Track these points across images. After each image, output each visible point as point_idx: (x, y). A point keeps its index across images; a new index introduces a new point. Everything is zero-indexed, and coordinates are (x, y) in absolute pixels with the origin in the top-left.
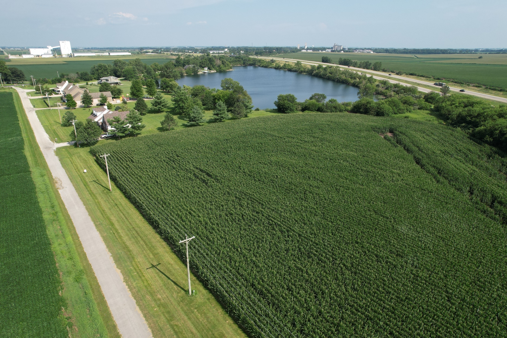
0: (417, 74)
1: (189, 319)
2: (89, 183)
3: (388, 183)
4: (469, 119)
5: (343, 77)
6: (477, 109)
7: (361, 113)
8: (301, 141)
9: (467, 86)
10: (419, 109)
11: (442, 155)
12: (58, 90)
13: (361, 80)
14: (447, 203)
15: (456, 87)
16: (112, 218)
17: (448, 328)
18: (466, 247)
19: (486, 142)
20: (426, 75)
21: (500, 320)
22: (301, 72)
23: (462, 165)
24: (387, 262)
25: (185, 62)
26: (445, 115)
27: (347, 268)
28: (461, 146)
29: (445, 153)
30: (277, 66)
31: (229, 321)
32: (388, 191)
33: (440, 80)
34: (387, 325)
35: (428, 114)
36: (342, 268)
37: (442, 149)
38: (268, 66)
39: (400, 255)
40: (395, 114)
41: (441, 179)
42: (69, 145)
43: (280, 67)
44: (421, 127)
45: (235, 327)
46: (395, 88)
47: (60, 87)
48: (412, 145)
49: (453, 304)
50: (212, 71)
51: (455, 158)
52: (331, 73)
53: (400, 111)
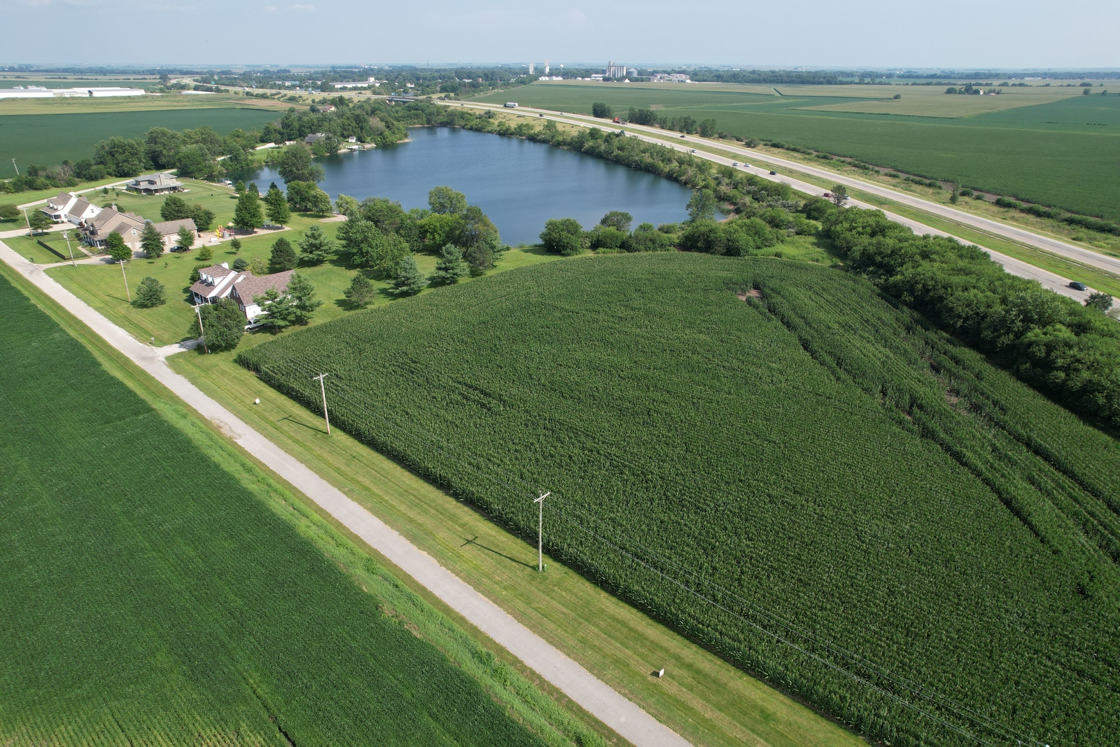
0: (786, 146)
1: (552, 598)
2: (279, 423)
3: (766, 387)
4: (878, 259)
5: (647, 159)
6: (890, 242)
7: (700, 250)
8: (613, 317)
9: (876, 175)
10: (797, 233)
11: (841, 331)
12: (57, 213)
13: (683, 167)
14: (852, 413)
15: (857, 177)
16: (360, 479)
17: (858, 566)
18: (877, 473)
19: (905, 303)
20: (802, 150)
21: (911, 552)
22: (558, 145)
23: (872, 349)
24: (783, 503)
25: (304, 126)
26: (841, 248)
27: (734, 514)
28: (869, 312)
29: (847, 327)
30: (504, 128)
31: (604, 594)
32: (769, 400)
33: (828, 159)
34: (794, 573)
35: (813, 244)
36: (728, 516)
37: (842, 319)
38: (483, 127)
39: (798, 492)
40: (758, 248)
41: (843, 375)
42: (183, 350)
43: (509, 132)
44: (804, 278)
45: (614, 599)
46: (750, 185)
47: (60, 207)
48: (793, 315)
49: (863, 542)
50: (368, 146)
51: (860, 336)
52: (621, 149)
53: (766, 243)
